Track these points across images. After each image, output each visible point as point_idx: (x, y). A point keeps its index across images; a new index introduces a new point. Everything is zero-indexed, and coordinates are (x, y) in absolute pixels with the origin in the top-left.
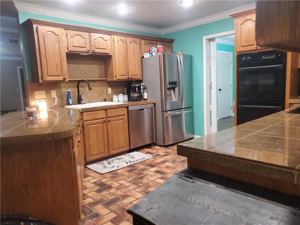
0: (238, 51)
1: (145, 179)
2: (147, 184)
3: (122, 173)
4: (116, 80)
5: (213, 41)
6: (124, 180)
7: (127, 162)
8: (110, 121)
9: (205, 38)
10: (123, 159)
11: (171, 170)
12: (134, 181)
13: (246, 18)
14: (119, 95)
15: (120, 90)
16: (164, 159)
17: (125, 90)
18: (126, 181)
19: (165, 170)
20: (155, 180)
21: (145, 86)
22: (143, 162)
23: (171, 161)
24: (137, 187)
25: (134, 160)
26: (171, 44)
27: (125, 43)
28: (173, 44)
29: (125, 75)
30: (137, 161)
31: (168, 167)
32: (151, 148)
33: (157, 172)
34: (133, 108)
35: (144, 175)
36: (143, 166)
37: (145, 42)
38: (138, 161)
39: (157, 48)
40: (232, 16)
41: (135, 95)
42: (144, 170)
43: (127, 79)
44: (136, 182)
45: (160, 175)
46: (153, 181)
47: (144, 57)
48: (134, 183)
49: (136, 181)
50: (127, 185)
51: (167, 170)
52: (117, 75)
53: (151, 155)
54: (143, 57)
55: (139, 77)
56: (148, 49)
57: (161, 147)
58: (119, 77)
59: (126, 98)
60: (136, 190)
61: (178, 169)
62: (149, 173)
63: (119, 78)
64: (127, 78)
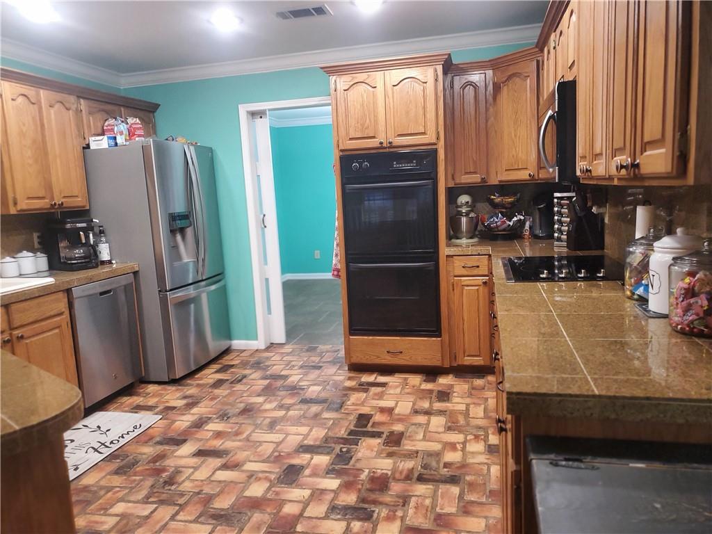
0: (342, 147)
1: (183, 481)
2: (199, 493)
3: (103, 483)
4: (15, 213)
5: (261, 117)
6: (122, 500)
7: (93, 448)
8: (22, 337)
9: (243, 110)
10: (72, 441)
11: (234, 441)
12: (156, 495)
13: (356, 78)
14: (20, 255)
15: (20, 239)
16: (196, 417)
17: (36, 240)
18: (129, 502)
19: (217, 444)
20: (211, 476)
21: (102, 226)
22: (145, 437)
23: (214, 416)
24: (177, 508)
25: (113, 435)
26: (151, 115)
27: (33, 104)
28: (155, 114)
29: (43, 198)
30: (123, 437)
31: (218, 435)
32: (138, 395)
33: (200, 453)
34: (83, 291)
35: (171, 470)
36: (152, 449)
37: (90, 107)
38: (127, 438)
39: (127, 124)
40: (326, 70)
41: (78, 254)
42: (161, 457)
43: (50, 208)
44: (164, 497)
45: (216, 462)
46: (209, 480)
47: (89, 148)
48: (162, 502)
49: (163, 493)
50: (146, 513)
51: (223, 443)
52: (18, 197)
53: (153, 413)
54: (88, 146)
55: (80, 201)
56: (99, 125)
57: (163, 386)
58: (24, 205)
59: (42, 261)
60: (178, 517)
61: (247, 433)
62: (183, 462)
63: (25, 207)
64: (49, 206)
